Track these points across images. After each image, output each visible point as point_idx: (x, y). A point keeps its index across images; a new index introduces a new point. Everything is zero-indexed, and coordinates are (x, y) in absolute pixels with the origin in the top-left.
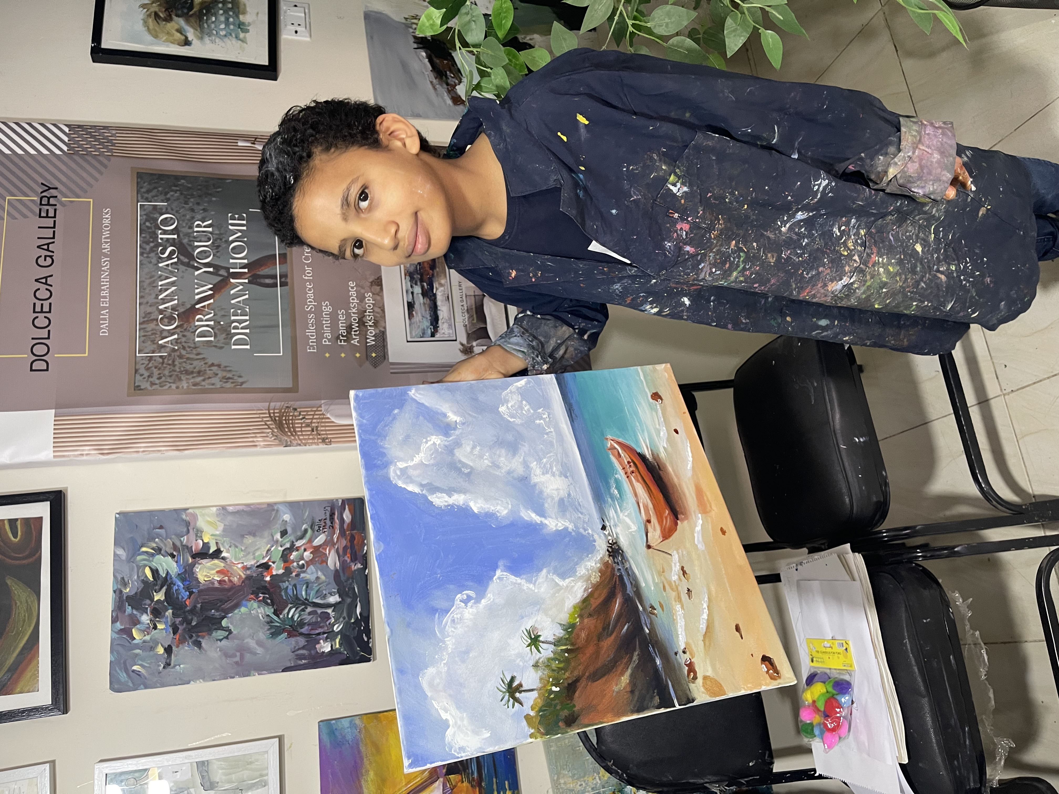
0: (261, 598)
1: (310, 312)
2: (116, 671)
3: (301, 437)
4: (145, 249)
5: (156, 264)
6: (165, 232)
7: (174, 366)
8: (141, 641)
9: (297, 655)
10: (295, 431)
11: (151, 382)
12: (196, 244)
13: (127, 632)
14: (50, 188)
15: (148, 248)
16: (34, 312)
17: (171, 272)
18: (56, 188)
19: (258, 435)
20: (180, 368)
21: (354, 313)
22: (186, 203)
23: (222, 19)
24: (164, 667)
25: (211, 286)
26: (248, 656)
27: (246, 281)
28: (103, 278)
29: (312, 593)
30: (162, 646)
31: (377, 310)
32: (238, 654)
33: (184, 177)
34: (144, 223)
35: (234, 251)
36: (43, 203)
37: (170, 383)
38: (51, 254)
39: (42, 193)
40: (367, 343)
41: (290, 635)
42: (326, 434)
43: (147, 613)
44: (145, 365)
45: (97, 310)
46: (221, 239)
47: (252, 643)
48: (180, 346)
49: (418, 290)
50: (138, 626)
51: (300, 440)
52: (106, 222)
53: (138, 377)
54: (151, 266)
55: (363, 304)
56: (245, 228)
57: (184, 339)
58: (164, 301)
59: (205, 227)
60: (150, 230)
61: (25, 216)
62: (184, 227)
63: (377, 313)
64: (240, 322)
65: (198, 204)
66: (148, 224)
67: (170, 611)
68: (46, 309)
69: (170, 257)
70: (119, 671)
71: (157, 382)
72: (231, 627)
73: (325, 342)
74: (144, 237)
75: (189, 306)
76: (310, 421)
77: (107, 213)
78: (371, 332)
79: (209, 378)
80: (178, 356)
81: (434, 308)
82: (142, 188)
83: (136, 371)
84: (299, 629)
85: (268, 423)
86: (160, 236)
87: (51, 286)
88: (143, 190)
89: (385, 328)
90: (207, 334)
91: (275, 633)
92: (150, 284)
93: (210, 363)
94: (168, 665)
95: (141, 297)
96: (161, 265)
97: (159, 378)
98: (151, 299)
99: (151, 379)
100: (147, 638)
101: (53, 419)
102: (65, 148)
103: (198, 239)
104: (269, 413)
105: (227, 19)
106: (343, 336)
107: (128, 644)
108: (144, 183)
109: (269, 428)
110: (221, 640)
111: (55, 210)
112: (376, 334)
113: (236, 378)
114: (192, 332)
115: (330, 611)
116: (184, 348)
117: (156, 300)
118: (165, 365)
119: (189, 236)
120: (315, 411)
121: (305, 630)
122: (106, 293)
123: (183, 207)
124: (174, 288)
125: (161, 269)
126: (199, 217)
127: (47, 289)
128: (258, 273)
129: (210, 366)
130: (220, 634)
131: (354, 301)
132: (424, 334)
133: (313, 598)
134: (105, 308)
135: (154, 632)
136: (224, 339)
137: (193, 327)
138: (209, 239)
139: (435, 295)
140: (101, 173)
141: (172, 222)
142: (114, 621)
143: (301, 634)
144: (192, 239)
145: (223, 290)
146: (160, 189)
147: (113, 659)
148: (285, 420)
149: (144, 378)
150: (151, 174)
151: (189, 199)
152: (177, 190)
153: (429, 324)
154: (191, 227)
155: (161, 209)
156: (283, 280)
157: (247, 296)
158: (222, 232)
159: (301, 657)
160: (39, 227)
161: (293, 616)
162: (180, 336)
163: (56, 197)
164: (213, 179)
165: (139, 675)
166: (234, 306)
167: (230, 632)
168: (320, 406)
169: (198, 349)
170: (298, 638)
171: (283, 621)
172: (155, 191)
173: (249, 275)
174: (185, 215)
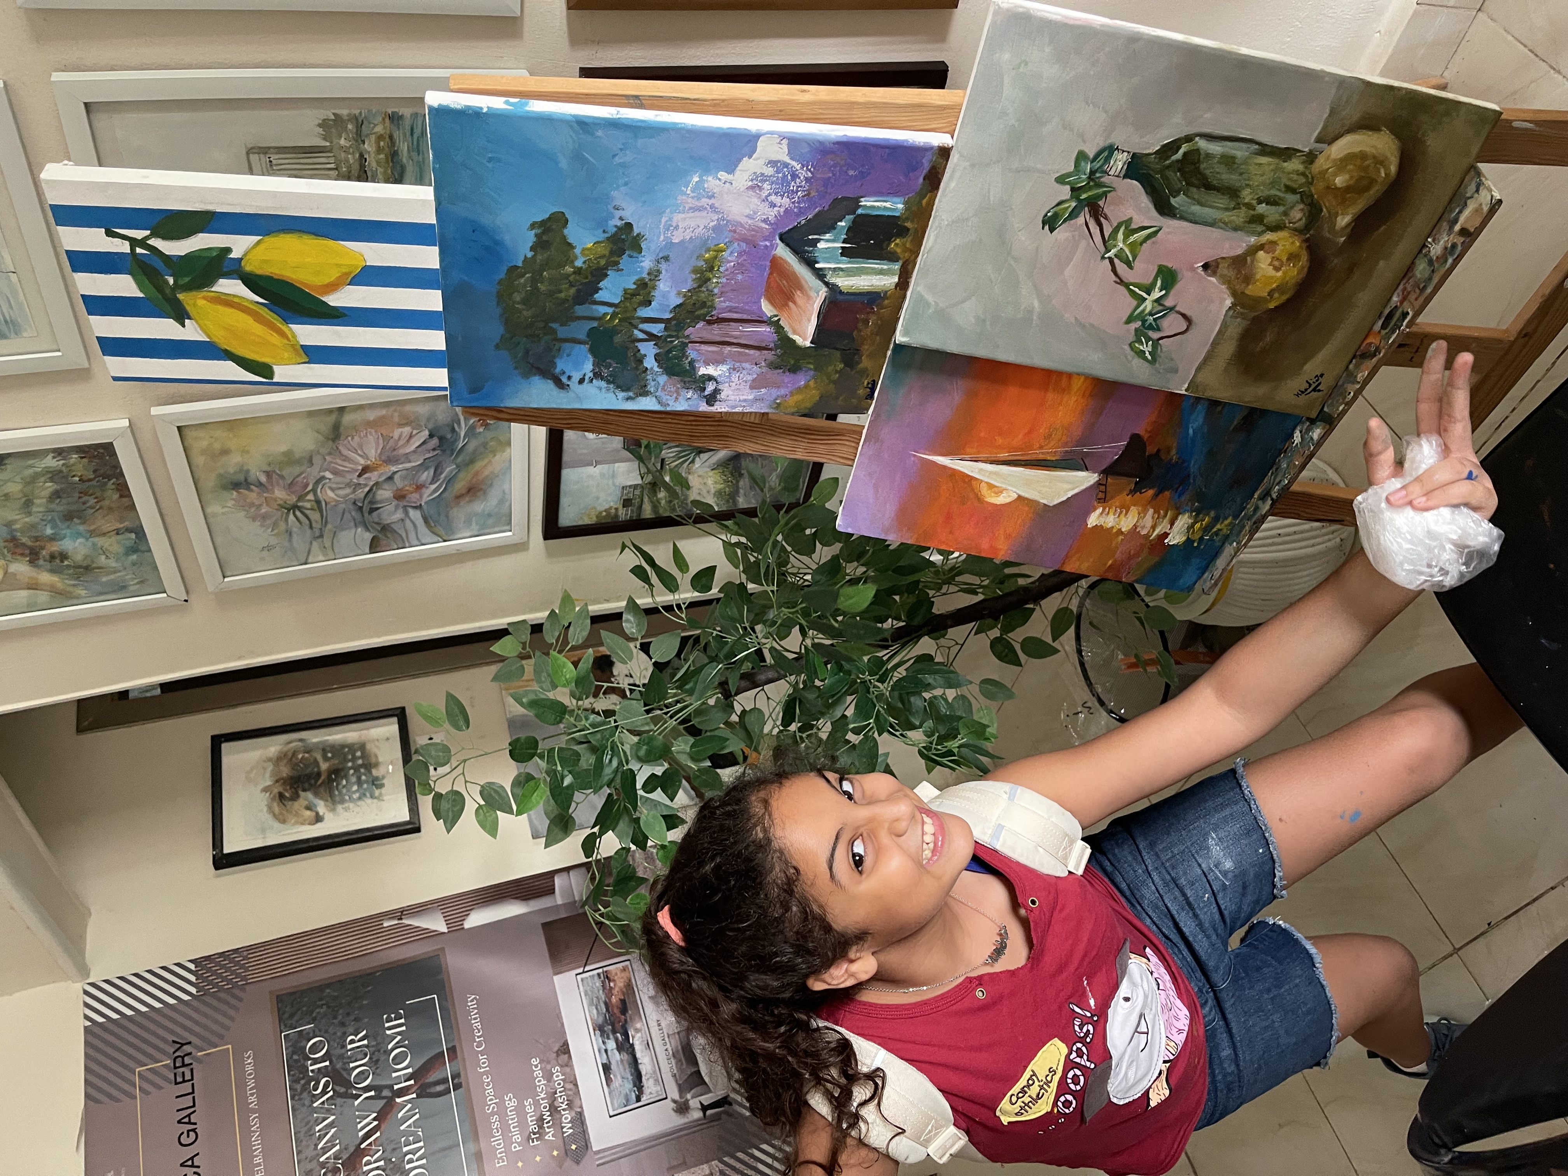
1: (493, 1114)
4: (296, 1090)
5: (310, 1106)
6: (316, 1061)
12: (352, 1065)
14: (183, 1045)
15: (298, 1087)
17: (328, 1110)
18: (190, 1043)
21: (542, 1099)
22: (335, 1018)
23: (354, 779)
25: (376, 1114)
27: (414, 1096)
28: (254, 1141)
31: (569, 1086)
33: (328, 986)
34: (291, 1058)
35: (395, 1061)
36: (177, 1065)
38: (193, 1127)
39: (174, 1053)
40: (564, 1133)
46: (379, 1051)
49: (611, 1044)
52: (249, 1069)
54: (304, 1109)
55: (552, 1083)
56: (404, 1028)
58: (325, 1150)
59: (359, 1041)
60: (299, 1064)
61: (160, 1088)
62: (335, 1048)
63: (570, 1090)
64: (413, 1152)
65: (348, 1014)
66: (295, 1057)
69: (324, 1092)
73: (515, 1147)
74: (293, 1075)
75: (352, 1149)
77: (249, 1058)
78: (567, 1117)
81: (634, 1063)
82: (283, 1014)
86: (311, 1068)
87: (198, 1167)
88: (286, 1016)
89: (581, 1107)
92: (306, 1133)
95: (298, 1153)
96: (315, 1105)
98: (309, 1152)
102: (195, 990)
103: (353, 1059)
106: (534, 1134)
108: (286, 1007)
111: (192, 1070)
112: (572, 1119)
117: (316, 1152)
119: (343, 1058)
122: (261, 1160)
123: (333, 1024)
124: (333, 1130)
125: (316, 1110)
126: (351, 1030)
128: (426, 1081)
131: (541, 1083)
132: (627, 1100)
138: (366, 1055)
139: (632, 1046)
140: (237, 1009)
141: (321, 1047)
144: (346, 1061)
145: (389, 1117)
146: (304, 1009)
150: (293, 994)
151: (337, 1011)
152: (323, 1004)
153: (631, 1085)
154: (344, 1046)
155: (308, 1033)
156: (456, 1081)
157: (417, 1116)
158: (379, 1041)
160: (177, 1097)
163: (191, 1053)
164: (361, 976)
166: (404, 1133)
172: (299, 1012)
173: (416, 1088)
174: (335, 1033)
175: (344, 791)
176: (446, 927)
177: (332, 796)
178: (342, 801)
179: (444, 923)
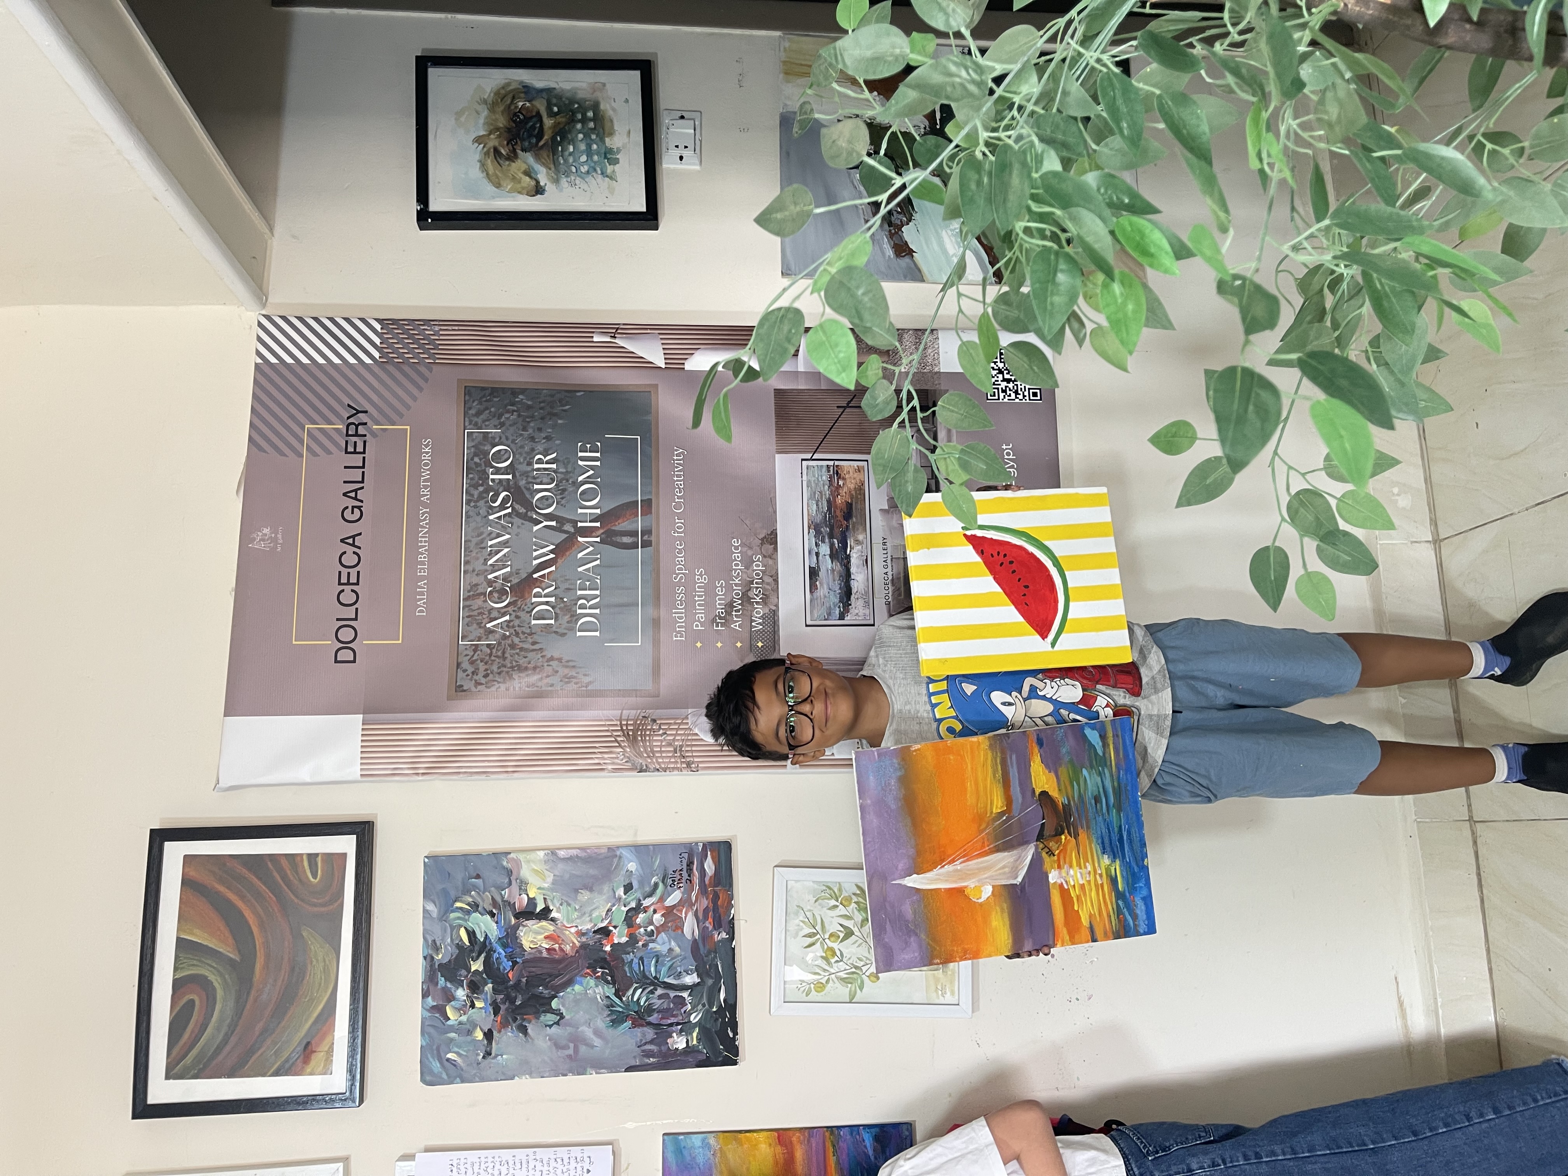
0: (599, 974)
1: (679, 584)
2: (428, 1059)
3: (660, 760)
4: (472, 495)
5: (485, 517)
6: (498, 471)
7: (505, 659)
8: (456, 1023)
9: (643, 1051)
10: (653, 752)
11: (476, 681)
12: (536, 487)
13: (440, 1010)
14: (358, 412)
15: (476, 493)
16: (340, 584)
17: (503, 526)
18: (366, 412)
19: (606, 756)
20: (511, 663)
21: (736, 585)
22: (525, 429)
23: (583, 147)
24: (484, 1057)
25: (552, 547)
26: (583, 1049)
27: (598, 539)
28: (422, 537)
29: (664, 970)
30: (481, 1030)
31: (768, 579)
32: (572, 1045)
33: (523, 391)
34: (472, 459)
35: (584, 497)
36: (350, 433)
37: (499, 683)
38: (359, 504)
39: (348, 418)
40: (752, 627)
41: (635, 1025)
42: (693, 756)
43: (463, 986)
44: (469, 657)
45: (413, 579)
46: (568, 481)
47: (588, 1032)
48: (512, 630)
49: (825, 549)
50: (453, 1003)
51: (659, 763)
52: (426, 458)
53: (461, 674)
54: (479, 519)
55: (750, 570)
56: (598, 463)
57: (517, 622)
58: (494, 568)
59: (547, 463)
60: (479, 469)
61: (329, 453)
62: (520, 463)
63: (768, 584)
64: (588, 598)
65: (540, 430)
66: (476, 460)
67: (490, 985)
68: (353, 580)
69: (502, 507)
70: (431, 1059)
71: (483, 681)
72: (563, 1010)
73: (697, 625)
74: (472, 479)
75: (524, 575)
76: (672, 738)
77: (427, 445)
78: (759, 611)
79: (548, 676)
80: (509, 645)
81: (847, 576)
82: (470, 408)
83: (458, 665)
84: (646, 1017)
85: (619, 739)
86: (491, 477)
87: (359, 548)
88: (473, 412)
89: (777, 606)
90: (547, 616)
91: (617, 1020)
92: (477, 544)
93: (549, 656)
94: (488, 1054)
95: (466, 563)
96: (491, 517)
97: (485, 676)
98: (478, 565)
99: (475, 677)
100: (464, 1018)
101: (361, 727)
102: (377, 355)
103: (538, 480)
104: (621, 725)
105: (589, 146)
106: (720, 618)
107: (439, 1025)
108: (473, 402)
109: (620, 746)
110: (550, 1026)
111: (365, 442)
112: (764, 614)
113: (580, 676)
114: (527, 612)
115: (685, 994)
116: (517, 634)
117: (485, 567)
118: (493, 658)
119: (527, 477)
120: (680, 724)
121: (654, 1018)
122: (425, 557)
123: (521, 435)
124: (506, 550)
125: (492, 523)
126: (540, 448)
127: (354, 553)
128: (613, 528)
129: (549, 660)
130: (550, 1018)
131: (738, 567)
132: (829, 614)
133: (664, 977)
134: (422, 578)
135: (471, 1011)
136: (568, 622)
137: (529, 605)
138: (553, 480)
139: (848, 557)
140: (420, 389)
141: (506, 456)
142: (425, 995)
143: (649, 1024)
144: (530, 480)
145: (568, 553)
146: (493, 409)
147: (424, 1044)
148: (641, 735)
149: (468, 675)
150: (483, 389)
151: (529, 422)
152: (514, 411)
153: (837, 600)
154: (530, 464)
155: (493, 438)
156: (646, 537)
157: (598, 562)
158: (569, 470)
159: (648, 1054)
160: (345, 467)
161: (638, 999)
162: (513, 617)
163: (366, 424)
164: (559, 391)
165: (455, 1065)
166: (581, 576)
167: (562, 1017)
168: (687, 718)
169: (535, 636)
170: (645, 1029)
171: (627, 1006)
172: (488, 412)
173: (602, 531)
174: (522, 447)
175: (571, 160)
176: (664, 361)
177: (556, 163)
178: (567, 174)
179: (663, 357)
